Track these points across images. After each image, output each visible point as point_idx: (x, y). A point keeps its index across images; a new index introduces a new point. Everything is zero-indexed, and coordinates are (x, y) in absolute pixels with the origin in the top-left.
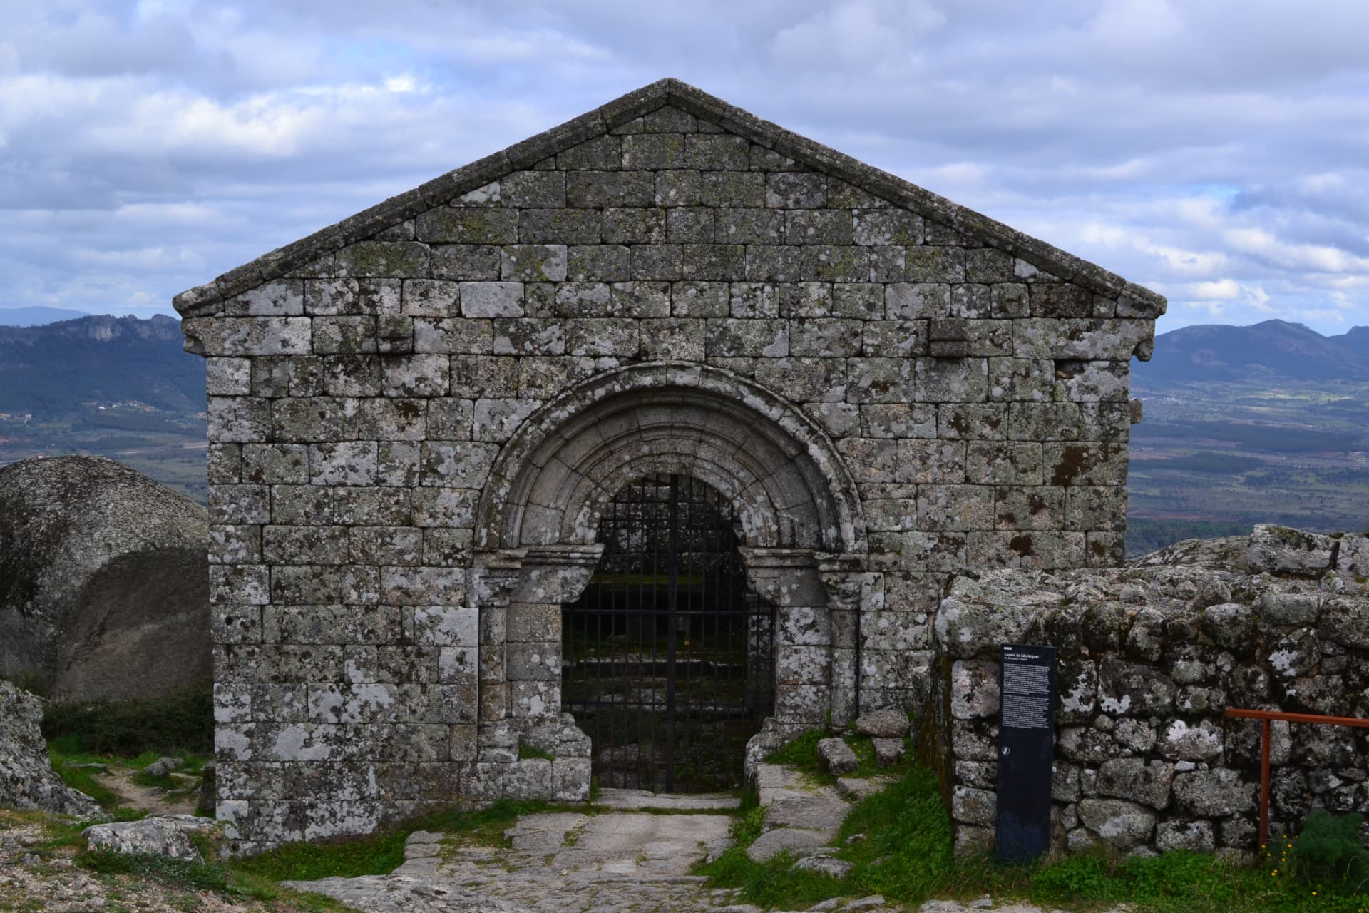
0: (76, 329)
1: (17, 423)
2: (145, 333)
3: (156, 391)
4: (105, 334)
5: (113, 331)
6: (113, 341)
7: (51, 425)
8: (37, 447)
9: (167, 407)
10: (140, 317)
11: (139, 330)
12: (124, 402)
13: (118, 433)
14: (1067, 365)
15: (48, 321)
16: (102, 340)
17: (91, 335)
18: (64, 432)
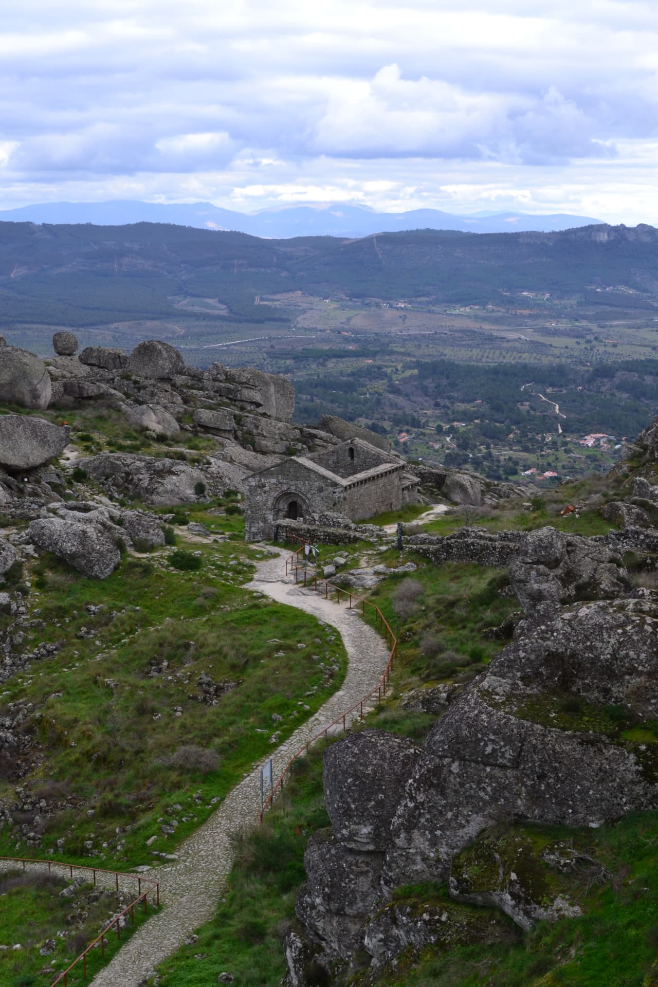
0: (583, 234)
1: (540, 299)
2: (631, 237)
3: (638, 279)
4: (604, 237)
5: (609, 235)
6: (609, 243)
7: (563, 302)
8: (552, 317)
9: (646, 291)
10: (628, 225)
11: (627, 235)
12: (614, 286)
13: (608, 309)
14: (334, 493)
15: (563, 227)
16: (601, 242)
17: (593, 238)
18: (571, 307)
